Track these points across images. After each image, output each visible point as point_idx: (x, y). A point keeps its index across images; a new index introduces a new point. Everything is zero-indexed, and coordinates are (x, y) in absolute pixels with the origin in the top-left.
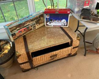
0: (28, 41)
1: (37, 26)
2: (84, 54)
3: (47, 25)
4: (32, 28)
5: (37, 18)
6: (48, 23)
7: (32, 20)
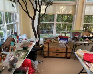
0: (49, 45)
1: (55, 41)
2: (74, 59)
3: (59, 42)
4: (52, 41)
5: (55, 38)
6: (59, 41)
7: (53, 38)
